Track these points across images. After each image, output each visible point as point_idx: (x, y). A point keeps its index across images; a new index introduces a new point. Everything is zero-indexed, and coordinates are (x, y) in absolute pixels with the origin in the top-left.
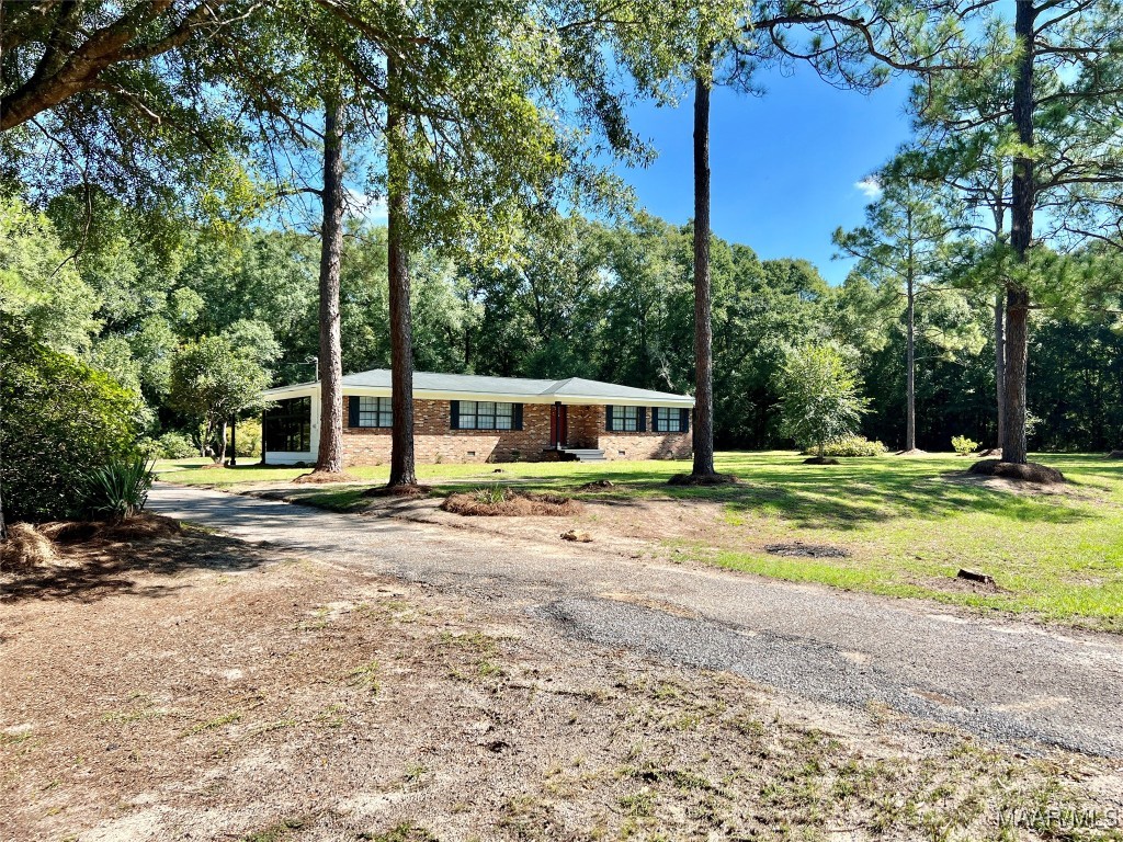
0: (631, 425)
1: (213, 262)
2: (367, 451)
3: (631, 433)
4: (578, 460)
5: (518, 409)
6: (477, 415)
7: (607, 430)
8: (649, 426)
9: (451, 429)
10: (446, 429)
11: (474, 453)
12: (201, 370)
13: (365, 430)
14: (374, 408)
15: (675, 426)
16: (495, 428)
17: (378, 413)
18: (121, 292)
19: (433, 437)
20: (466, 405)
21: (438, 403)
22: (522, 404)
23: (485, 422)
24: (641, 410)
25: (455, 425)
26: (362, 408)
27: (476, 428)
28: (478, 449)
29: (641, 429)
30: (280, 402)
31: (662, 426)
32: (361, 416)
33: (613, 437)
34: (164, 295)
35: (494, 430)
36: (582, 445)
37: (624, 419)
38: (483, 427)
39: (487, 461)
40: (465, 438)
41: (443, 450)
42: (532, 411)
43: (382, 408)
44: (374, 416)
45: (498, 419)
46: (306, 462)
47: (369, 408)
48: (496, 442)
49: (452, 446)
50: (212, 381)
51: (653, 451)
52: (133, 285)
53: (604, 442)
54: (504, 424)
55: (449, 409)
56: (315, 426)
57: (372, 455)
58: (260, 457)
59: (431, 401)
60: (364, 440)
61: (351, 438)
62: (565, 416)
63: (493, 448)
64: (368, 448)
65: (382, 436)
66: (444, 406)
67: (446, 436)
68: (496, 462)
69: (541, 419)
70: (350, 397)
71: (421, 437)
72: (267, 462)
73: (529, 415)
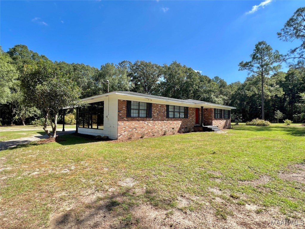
2: (134, 130)
3: (219, 119)
4: (214, 131)
6: (174, 112)
7: (214, 118)
8: (223, 116)
9: (167, 118)
10: (165, 118)
11: (174, 129)
13: (133, 119)
14: (137, 108)
15: (227, 117)
17: (139, 110)
19: (160, 122)
20: (171, 107)
21: (162, 106)
23: (177, 115)
24: (221, 111)
25: (168, 116)
26: (132, 107)
27: (174, 118)
28: (175, 127)
32: (132, 111)
35: (179, 118)
37: (217, 114)
38: (176, 117)
39: (178, 132)
40: (171, 122)
41: (164, 128)
42: (191, 110)
43: (141, 108)
44: (137, 111)
45: (181, 113)
46: (103, 136)
47: (135, 108)
48: (181, 124)
49: (167, 126)
51: (224, 125)
53: (214, 122)
54: (182, 115)
55: (166, 109)
56: (107, 117)
57: (137, 131)
58: (75, 125)
59: (160, 104)
60: (134, 124)
61: (127, 123)
62: (199, 112)
63: (180, 126)
64: (135, 128)
65: (141, 122)
66: (164, 107)
67: (165, 121)
68: (184, 133)
69: (193, 114)
70: (127, 101)
71: (156, 122)
72: (79, 132)
73: (190, 112)
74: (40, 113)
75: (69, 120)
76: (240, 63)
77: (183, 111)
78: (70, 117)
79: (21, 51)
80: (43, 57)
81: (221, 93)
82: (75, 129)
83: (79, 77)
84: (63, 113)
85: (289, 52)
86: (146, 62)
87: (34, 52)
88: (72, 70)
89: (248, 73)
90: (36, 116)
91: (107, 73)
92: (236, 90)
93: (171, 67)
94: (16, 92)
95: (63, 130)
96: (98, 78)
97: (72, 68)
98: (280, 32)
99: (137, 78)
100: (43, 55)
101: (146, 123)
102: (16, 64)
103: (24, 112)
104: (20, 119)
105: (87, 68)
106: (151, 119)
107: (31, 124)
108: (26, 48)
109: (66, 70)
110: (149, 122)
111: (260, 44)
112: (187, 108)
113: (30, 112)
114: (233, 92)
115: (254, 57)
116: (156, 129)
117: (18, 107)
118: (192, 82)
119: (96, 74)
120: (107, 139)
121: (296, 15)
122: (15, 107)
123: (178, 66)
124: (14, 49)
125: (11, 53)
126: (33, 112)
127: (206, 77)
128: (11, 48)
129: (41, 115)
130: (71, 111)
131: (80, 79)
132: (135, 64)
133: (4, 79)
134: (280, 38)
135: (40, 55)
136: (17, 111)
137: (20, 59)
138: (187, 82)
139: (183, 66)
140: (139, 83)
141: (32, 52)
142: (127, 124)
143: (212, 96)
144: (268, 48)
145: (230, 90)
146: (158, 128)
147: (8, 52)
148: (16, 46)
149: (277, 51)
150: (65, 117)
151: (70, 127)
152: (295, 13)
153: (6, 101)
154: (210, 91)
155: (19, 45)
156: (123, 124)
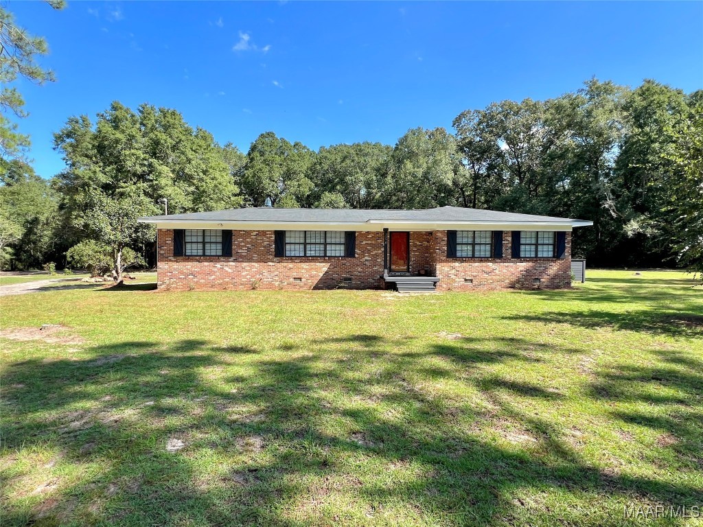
0: (485, 250)
2: (191, 277)
3: (483, 260)
5: (350, 237)
6: (305, 244)
7: (448, 256)
8: (507, 252)
9: (276, 256)
10: (271, 257)
11: (300, 279)
13: (189, 258)
14: (199, 239)
15: (547, 251)
17: (204, 243)
19: (256, 265)
20: (293, 235)
21: (262, 233)
22: (355, 232)
23: (315, 250)
24: (497, 236)
25: (280, 253)
26: (187, 239)
27: (304, 256)
28: (306, 276)
29: (496, 255)
31: (526, 251)
33: (457, 264)
35: (324, 258)
36: (422, 272)
37: (473, 244)
38: (312, 254)
39: (315, 287)
40: (291, 265)
41: (267, 276)
42: (367, 239)
43: (207, 240)
45: (328, 247)
47: (194, 239)
48: (325, 269)
49: (277, 273)
51: (514, 279)
53: (443, 269)
54: (339, 251)
55: (273, 238)
57: (196, 280)
59: (254, 231)
60: (189, 267)
61: (175, 265)
62: (408, 242)
63: (321, 275)
64: (192, 274)
65: (206, 264)
66: (268, 236)
67: (270, 264)
69: (378, 246)
70: (174, 230)
71: (245, 264)
73: (361, 243)
77: (341, 241)
101: (218, 265)
106: (231, 260)
110: (225, 264)
112: (352, 233)
116: (245, 277)
142: (175, 267)
146: (248, 277)
156: (166, 267)
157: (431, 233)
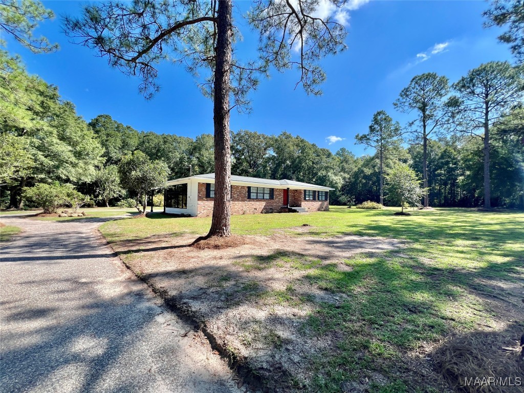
0: (311, 198)
1: (149, 143)
3: (312, 201)
4: (298, 212)
5: (272, 191)
6: (257, 193)
7: (304, 199)
8: (317, 198)
9: (248, 199)
10: (246, 199)
11: (256, 209)
12: (134, 168)
13: (213, 199)
15: (324, 198)
16: (264, 199)
18: (115, 150)
19: (241, 202)
20: (253, 189)
21: (243, 187)
23: (260, 196)
24: (314, 192)
25: (249, 197)
26: (212, 189)
27: (257, 199)
28: (258, 207)
29: (314, 199)
30: (175, 186)
31: (320, 198)
32: (211, 192)
33: (306, 202)
34: (131, 153)
35: (263, 199)
36: (295, 205)
37: (309, 195)
38: (260, 198)
39: (262, 213)
40: (253, 203)
41: (245, 208)
45: (265, 195)
46: (185, 214)
48: (264, 204)
49: (248, 206)
50: (140, 174)
51: (318, 207)
52: (120, 149)
53: (303, 204)
54: (267, 196)
55: (247, 190)
56: (189, 197)
58: (163, 208)
59: (240, 186)
60: (213, 204)
63: (263, 207)
66: (245, 189)
67: (246, 202)
68: (266, 213)
69: (280, 195)
70: (206, 183)
71: (236, 202)
72: (166, 212)
73: (276, 193)
74: (125, 193)
75: (158, 202)
76: (357, 136)
77: (268, 192)
78: (159, 199)
79: (104, 122)
80: (128, 128)
81: (343, 170)
82: (163, 211)
83: (171, 151)
84: (152, 194)
85: (407, 125)
86: (251, 133)
87: (119, 123)
88: (162, 143)
89: (364, 148)
90: (120, 196)
91: (203, 145)
92: (360, 167)
93: (279, 139)
94: (99, 170)
95: (152, 211)
96: (192, 152)
97: (162, 141)
98: (395, 102)
99: (240, 152)
100: (129, 125)
102: (99, 137)
103: (108, 192)
104: (103, 200)
105: (179, 141)
107: (117, 206)
108: (110, 118)
109: (154, 143)
111: (379, 113)
112: (273, 189)
113: (114, 192)
114: (356, 169)
115: (372, 129)
117: (101, 187)
118: (305, 157)
119: (190, 147)
120: (189, 216)
121: (413, 83)
122: (98, 186)
123: (288, 137)
124: (97, 120)
125: (93, 125)
126: (118, 192)
127: (324, 150)
128: (93, 119)
129: (127, 196)
130: (159, 191)
131: (170, 154)
132: (238, 134)
133: (90, 158)
134: (396, 109)
135: (125, 126)
136: (100, 191)
137: (104, 132)
138: (299, 157)
139: (296, 137)
140: (243, 157)
141: (116, 122)
142: (206, 203)
143: (329, 174)
144: (387, 120)
145: (353, 166)
146: (238, 208)
147: (90, 124)
148: (99, 116)
149: (398, 123)
150: (154, 197)
151: (159, 209)
152: (412, 81)
153: (90, 180)
154: (328, 167)
155: (102, 114)
156: (202, 203)
157: (296, 190)
